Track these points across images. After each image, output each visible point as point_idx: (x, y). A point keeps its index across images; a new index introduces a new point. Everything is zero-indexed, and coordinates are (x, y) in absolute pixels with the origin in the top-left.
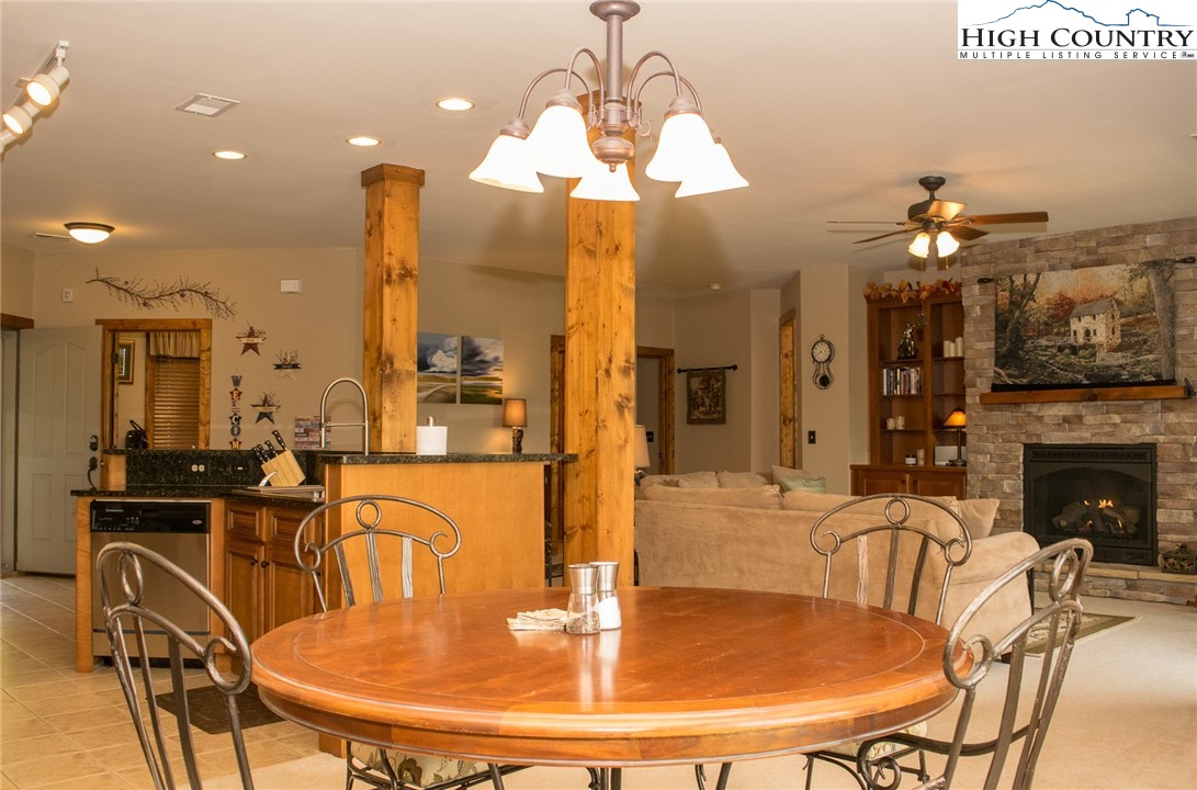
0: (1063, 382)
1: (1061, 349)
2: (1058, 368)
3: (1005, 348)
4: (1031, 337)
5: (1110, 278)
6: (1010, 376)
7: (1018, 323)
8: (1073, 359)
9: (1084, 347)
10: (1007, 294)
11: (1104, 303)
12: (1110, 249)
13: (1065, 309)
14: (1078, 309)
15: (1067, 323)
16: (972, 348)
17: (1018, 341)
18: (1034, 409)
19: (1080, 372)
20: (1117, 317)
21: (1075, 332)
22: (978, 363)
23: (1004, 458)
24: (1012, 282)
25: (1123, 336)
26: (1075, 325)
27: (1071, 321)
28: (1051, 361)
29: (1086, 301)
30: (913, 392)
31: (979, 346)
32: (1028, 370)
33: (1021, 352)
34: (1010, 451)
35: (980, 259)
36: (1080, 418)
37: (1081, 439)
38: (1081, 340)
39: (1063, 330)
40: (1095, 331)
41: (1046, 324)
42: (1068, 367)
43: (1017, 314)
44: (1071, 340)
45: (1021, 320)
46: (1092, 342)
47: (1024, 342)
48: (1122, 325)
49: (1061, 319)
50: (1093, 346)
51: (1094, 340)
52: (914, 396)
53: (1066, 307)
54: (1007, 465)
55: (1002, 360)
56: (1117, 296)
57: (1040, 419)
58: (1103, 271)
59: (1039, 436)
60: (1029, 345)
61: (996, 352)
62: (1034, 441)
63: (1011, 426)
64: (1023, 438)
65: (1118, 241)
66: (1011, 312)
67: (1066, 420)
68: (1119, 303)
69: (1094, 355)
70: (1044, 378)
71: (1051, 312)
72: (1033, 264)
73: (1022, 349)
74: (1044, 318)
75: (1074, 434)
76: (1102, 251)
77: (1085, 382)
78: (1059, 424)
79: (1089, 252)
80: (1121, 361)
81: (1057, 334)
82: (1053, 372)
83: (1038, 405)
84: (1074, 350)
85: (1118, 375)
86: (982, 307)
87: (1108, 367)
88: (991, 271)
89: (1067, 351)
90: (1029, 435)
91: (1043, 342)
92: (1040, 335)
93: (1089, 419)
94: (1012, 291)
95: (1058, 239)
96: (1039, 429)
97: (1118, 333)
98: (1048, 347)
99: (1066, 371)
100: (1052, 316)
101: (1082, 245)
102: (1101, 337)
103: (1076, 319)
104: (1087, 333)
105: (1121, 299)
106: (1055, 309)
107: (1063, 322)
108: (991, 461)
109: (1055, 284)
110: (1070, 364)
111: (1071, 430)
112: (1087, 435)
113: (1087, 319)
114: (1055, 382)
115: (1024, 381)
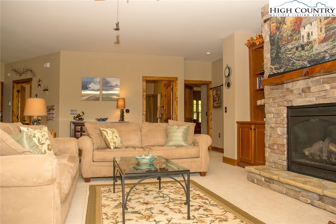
1: (297, 48)
2: (296, 60)
3: (274, 54)
4: (284, 45)
6: (276, 69)
7: (278, 38)
8: (303, 53)
9: (307, 44)
10: (274, 24)
13: (298, 24)
14: (304, 22)
15: (299, 32)
17: (278, 48)
18: (290, 85)
19: (305, 60)
21: (303, 36)
23: (278, 115)
25: (326, 32)
26: (303, 32)
27: (301, 30)
28: (293, 56)
32: (283, 64)
33: (280, 55)
34: (280, 111)
36: (309, 88)
37: (310, 101)
38: (306, 40)
39: (297, 37)
40: (312, 32)
41: (291, 36)
42: (300, 58)
43: (278, 33)
44: (301, 42)
45: (280, 37)
47: (280, 48)
48: (325, 25)
50: (311, 43)
51: (312, 38)
54: (279, 119)
55: (273, 61)
57: (292, 91)
60: (282, 50)
61: (271, 58)
62: (290, 105)
63: (281, 97)
64: (286, 104)
66: (276, 33)
67: (303, 91)
69: (312, 47)
70: (289, 67)
71: (292, 28)
73: (280, 53)
74: (290, 33)
75: (307, 99)
77: (308, 65)
78: (300, 94)
80: (326, 48)
81: (295, 40)
82: (294, 63)
84: (303, 47)
85: (324, 57)
87: (319, 54)
89: (300, 49)
90: (289, 101)
91: (290, 46)
92: (288, 42)
93: (313, 89)
94: (276, 22)
96: (290, 97)
98: (292, 48)
99: (299, 60)
100: (293, 30)
102: (315, 36)
103: (303, 28)
104: (308, 35)
106: (294, 26)
107: (297, 32)
108: (273, 117)
110: (301, 56)
111: (306, 97)
112: (314, 99)
113: (308, 26)
114: (294, 68)
115: (282, 70)
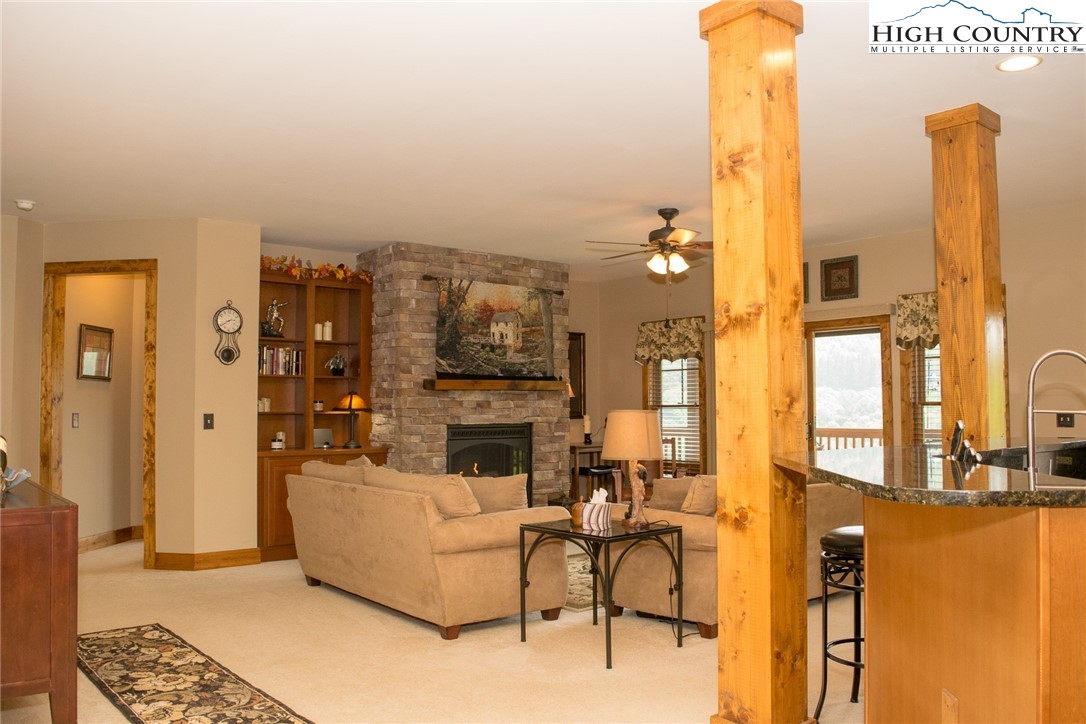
0: (486, 373)
1: (483, 347)
2: (482, 362)
3: (444, 341)
4: (465, 335)
5: (516, 295)
6: (450, 366)
7: (456, 320)
8: (492, 356)
9: (500, 347)
10: (446, 293)
11: (512, 314)
12: (512, 273)
13: (487, 314)
14: (496, 315)
15: (489, 327)
16: (407, 337)
17: (455, 336)
18: (457, 395)
19: (497, 367)
20: (520, 326)
21: (493, 334)
22: (412, 351)
23: (433, 438)
24: (451, 283)
25: (523, 341)
26: (495, 329)
27: (491, 325)
28: (477, 356)
29: (501, 311)
30: (281, 372)
31: (416, 336)
32: (463, 362)
33: (458, 346)
34: (439, 431)
35: (417, 256)
36: (489, 403)
37: (488, 420)
38: (498, 342)
39: (485, 331)
40: (506, 335)
41: (473, 324)
42: (489, 361)
43: (456, 312)
44: (491, 341)
45: (459, 318)
46: (505, 343)
47: (461, 338)
48: (523, 333)
49: (485, 322)
50: (505, 347)
52: (281, 377)
53: (488, 313)
54: (437, 444)
55: (442, 351)
56: (520, 310)
57: (461, 403)
58: (512, 289)
59: (459, 418)
60: (463, 340)
61: (438, 343)
62: (457, 422)
63: (440, 410)
64: (447, 420)
65: (514, 268)
66: (451, 310)
67: (479, 405)
68: (522, 316)
69: (505, 354)
70: (472, 370)
71: (478, 314)
72: (459, 272)
73: (458, 343)
74: (472, 319)
75: (485, 416)
76: (505, 272)
77: (500, 375)
78: (474, 409)
79: (498, 272)
80: (523, 361)
81: (481, 334)
82: (479, 365)
83: (460, 392)
84: (493, 348)
85: (520, 371)
86: (418, 301)
87: (514, 364)
88: (428, 269)
89: (488, 348)
90: (453, 417)
91: (472, 339)
92: (469, 333)
93: (496, 404)
94: (450, 292)
95: (475, 256)
96: (460, 411)
97: (520, 338)
98: (474, 343)
99: (487, 364)
100: (479, 319)
101: (493, 264)
102: (510, 341)
103: (494, 324)
104: (502, 335)
105: (523, 313)
106: (481, 313)
107: (485, 325)
108: (422, 441)
109: (481, 293)
110: (490, 360)
111: (482, 413)
112: (493, 417)
113: (502, 325)
114: (480, 373)
115: (459, 371)
